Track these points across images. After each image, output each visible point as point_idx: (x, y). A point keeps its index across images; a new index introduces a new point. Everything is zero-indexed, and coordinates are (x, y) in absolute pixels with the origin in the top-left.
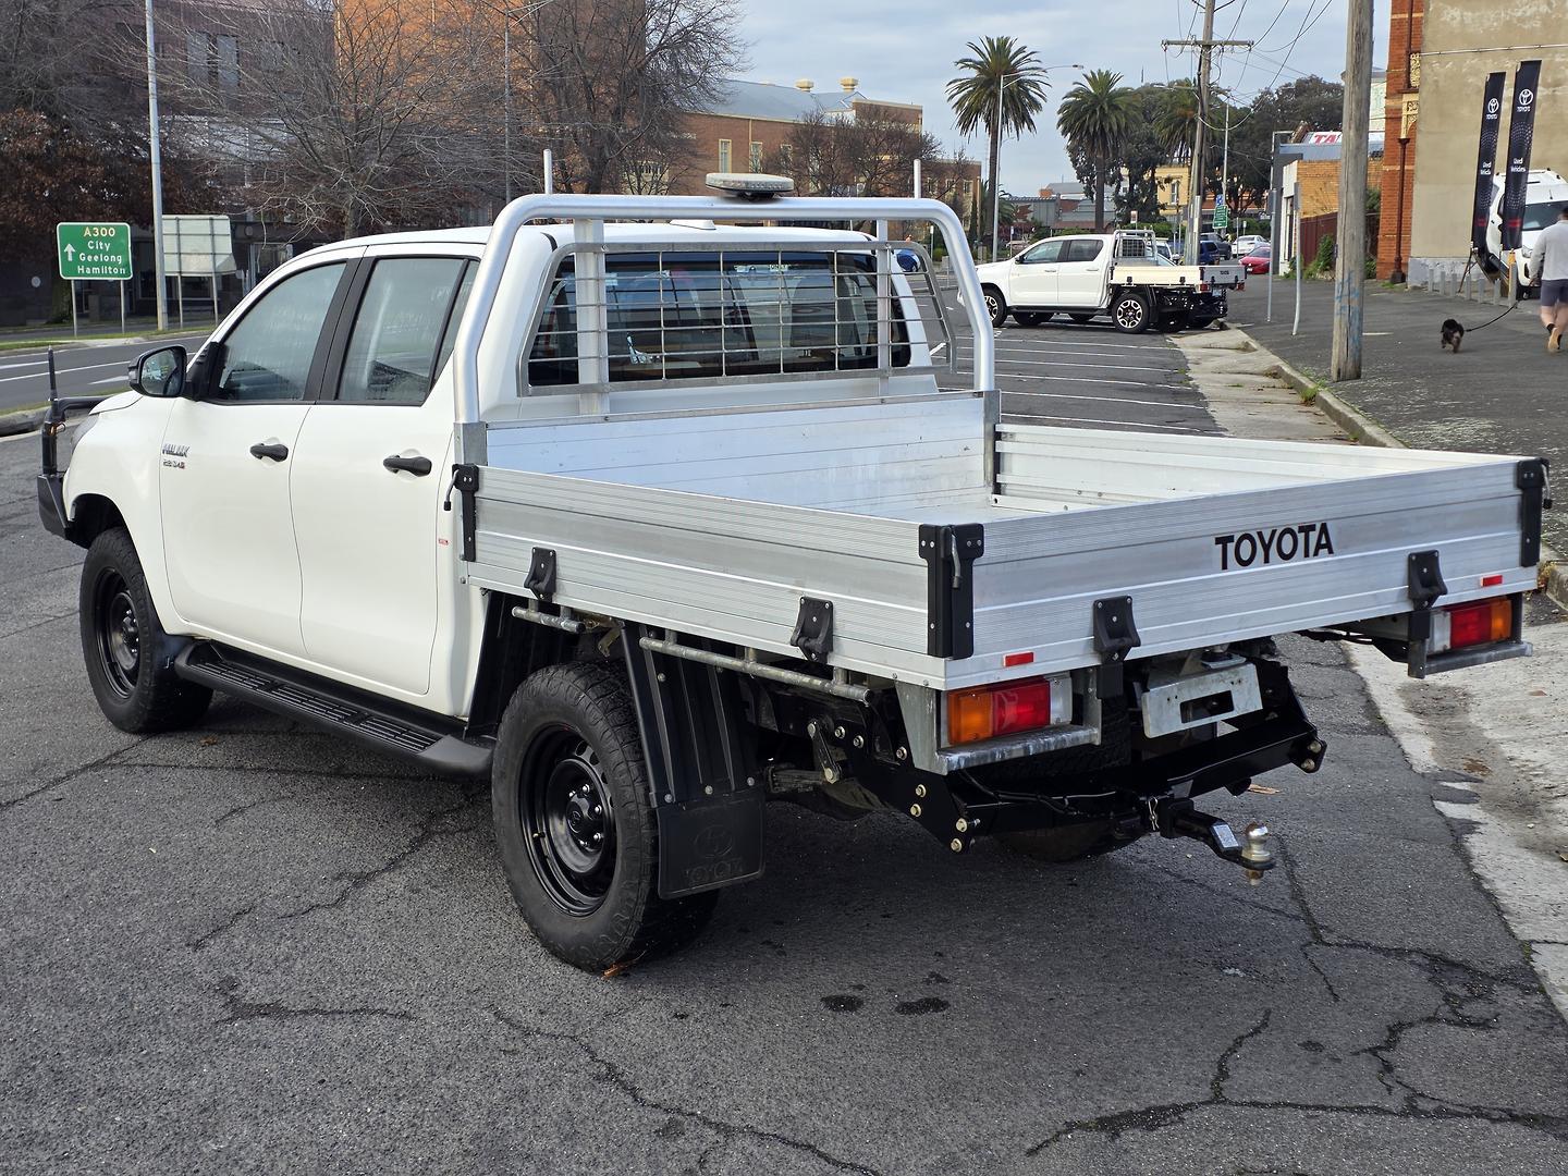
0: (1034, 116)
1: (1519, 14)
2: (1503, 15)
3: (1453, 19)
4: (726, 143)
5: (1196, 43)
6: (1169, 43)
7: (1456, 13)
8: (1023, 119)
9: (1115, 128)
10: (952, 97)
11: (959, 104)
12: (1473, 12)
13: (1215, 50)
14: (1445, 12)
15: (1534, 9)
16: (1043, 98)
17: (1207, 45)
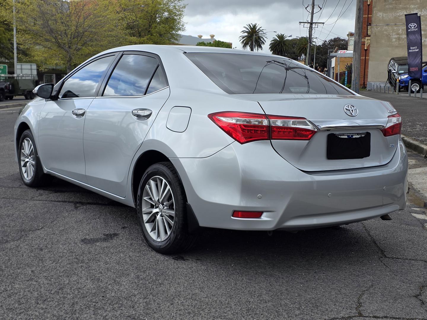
1: (398, 14)
2: (394, 15)
3: (380, 15)
5: (309, 23)
6: (301, 22)
7: (381, 14)
8: (259, 46)
10: (240, 41)
11: (243, 42)
12: (386, 14)
13: (314, 26)
14: (378, 13)
15: (403, 13)
16: (265, 41)
17: (311, 23)
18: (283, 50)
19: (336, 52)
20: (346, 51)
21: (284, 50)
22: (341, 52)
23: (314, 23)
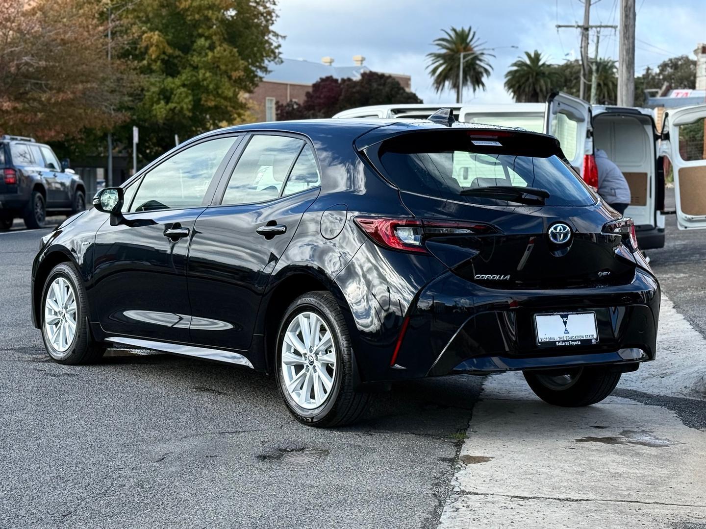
0: (484, 79)
4: (271, 100)
5: (579, 26)
6: (560, 26)
8: (477, 81)
9: (544, 88)
10: (428, 67)
11: (434, 71)
13: (592, 33)
16: (490, 66)
17: (586, 29)
18: (538, 90)
19: (665, 94)
20: (690, 91)
21: (541, 90)
22: (678, 94)
23: (592, 27)
